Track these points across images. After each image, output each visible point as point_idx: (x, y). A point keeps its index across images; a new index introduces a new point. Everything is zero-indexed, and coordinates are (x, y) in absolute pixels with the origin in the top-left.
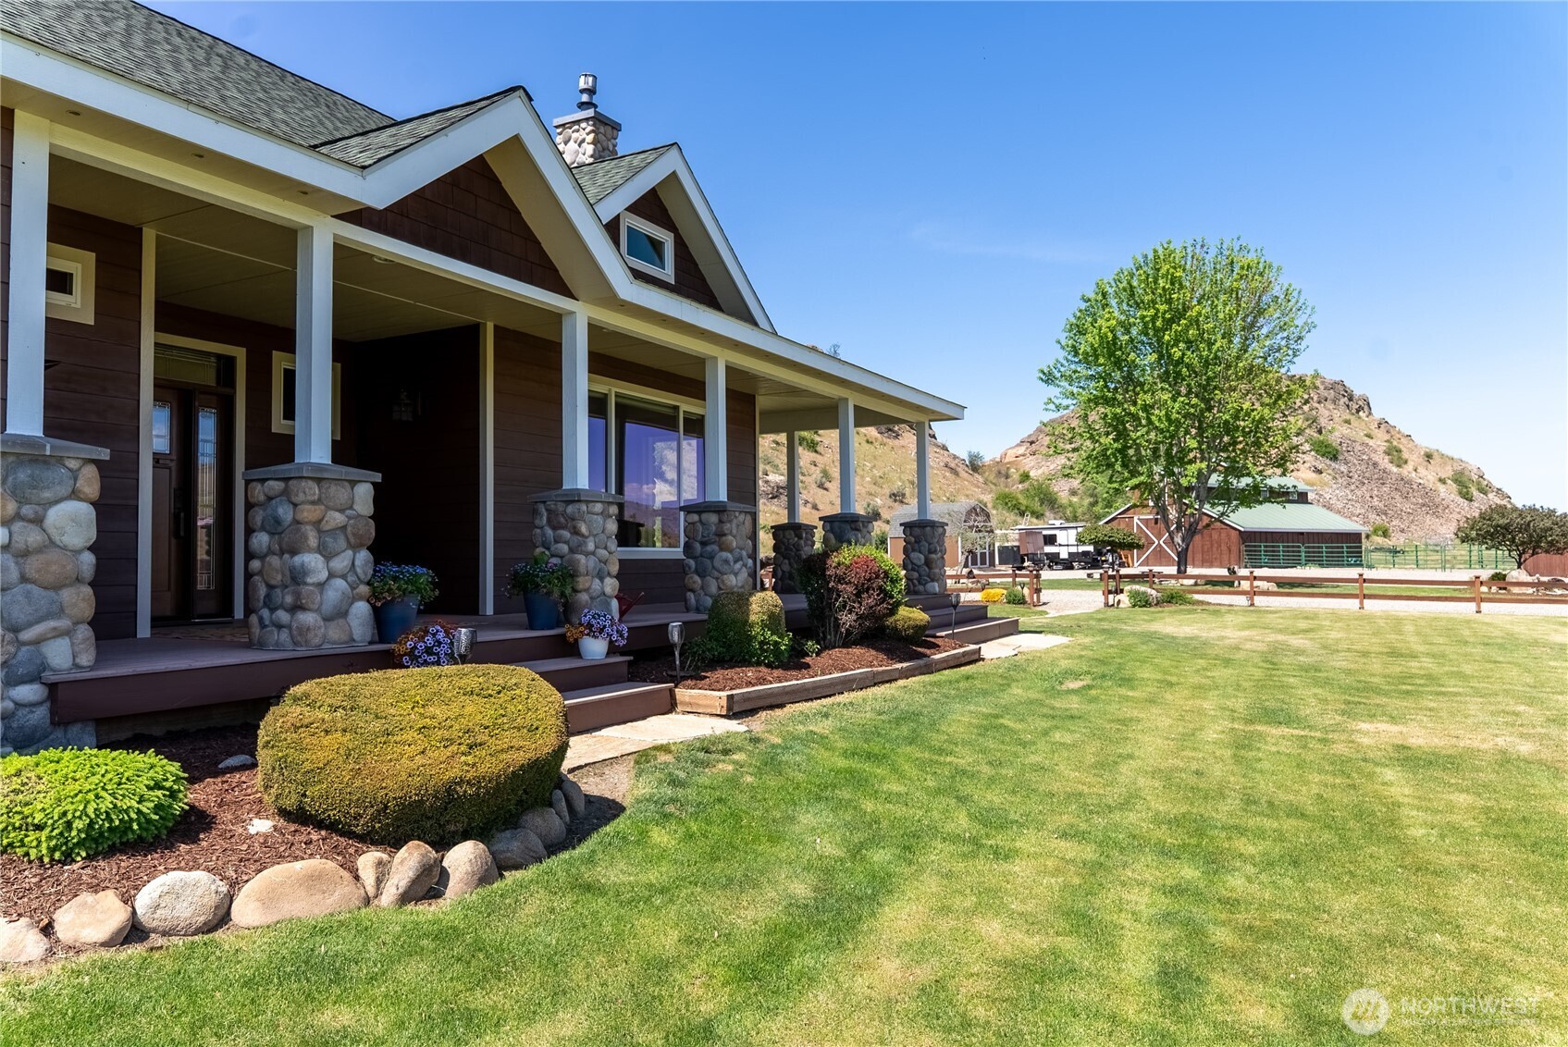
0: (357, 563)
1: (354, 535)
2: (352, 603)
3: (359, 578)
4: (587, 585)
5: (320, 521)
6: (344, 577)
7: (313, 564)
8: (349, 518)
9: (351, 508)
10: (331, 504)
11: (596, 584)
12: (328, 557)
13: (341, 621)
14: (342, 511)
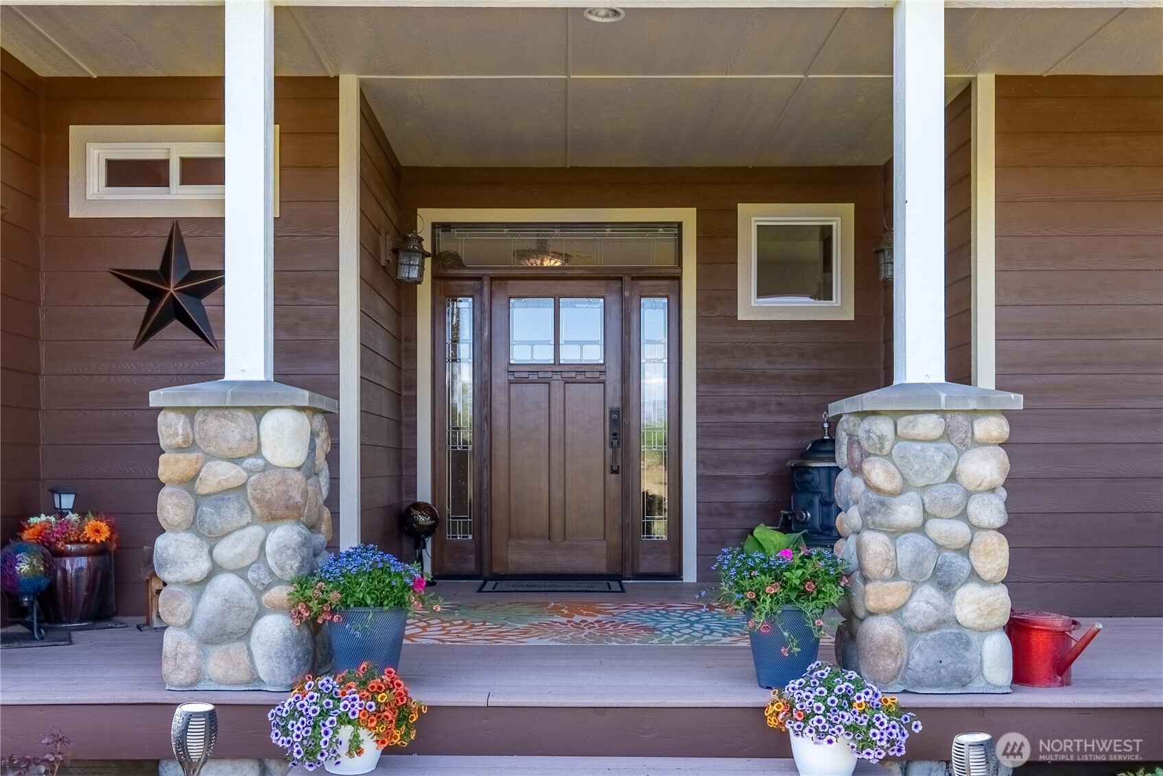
0: (268, 549)
1: (257, 500)
2: (258, 617)
3: (271, 573)
4: (891, 601)
5: (194, 479)
6: (241, 572)
7: (172, 550)
8: (250, 472)
9: (258, 453)
10: (212, 450)
11: (926, 602)
12: (212, 539)
13: (237, 647)
14: (237, 460)
